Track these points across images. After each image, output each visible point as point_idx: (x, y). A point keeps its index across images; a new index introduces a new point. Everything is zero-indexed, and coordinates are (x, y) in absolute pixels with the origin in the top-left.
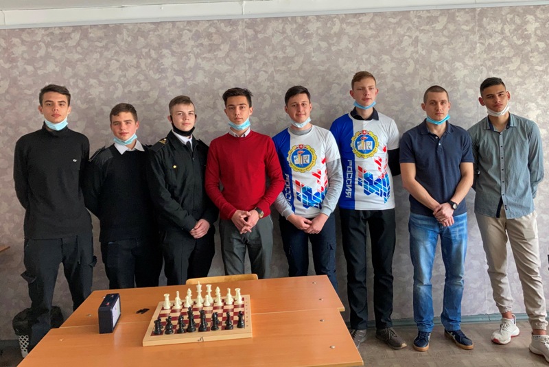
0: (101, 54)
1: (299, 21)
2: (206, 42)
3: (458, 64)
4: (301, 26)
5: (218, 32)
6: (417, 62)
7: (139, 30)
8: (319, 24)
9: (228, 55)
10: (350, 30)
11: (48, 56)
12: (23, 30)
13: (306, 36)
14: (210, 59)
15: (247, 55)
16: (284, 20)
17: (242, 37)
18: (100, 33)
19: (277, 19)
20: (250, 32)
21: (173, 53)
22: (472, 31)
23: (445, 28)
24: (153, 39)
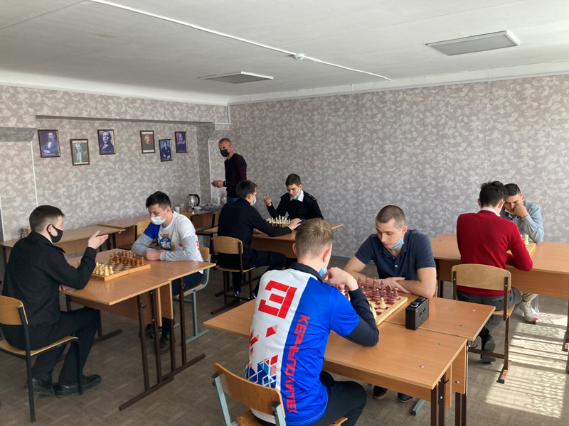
0: (288, 114)
1: (381, 94)
2: (333, 107)
3: (473, 118)
4: (381, 97)
5: (340, 101)
6: (447, 116)
7: (304, 102)
8: (391, 95)
9: (343, 114)
10: (408, 98)
11: (267, 116)
12: (258, 103)
13: (384, 102)
14: (335, 116)
15: (353, 114)
16: (373, 94)
17: (350, 104)
18: (288, 104)
19: (369, 93)
20: (355, 101)
21: (318, 113)
22: (485, 96)
23: (467, 95)
24: (310, 106)
